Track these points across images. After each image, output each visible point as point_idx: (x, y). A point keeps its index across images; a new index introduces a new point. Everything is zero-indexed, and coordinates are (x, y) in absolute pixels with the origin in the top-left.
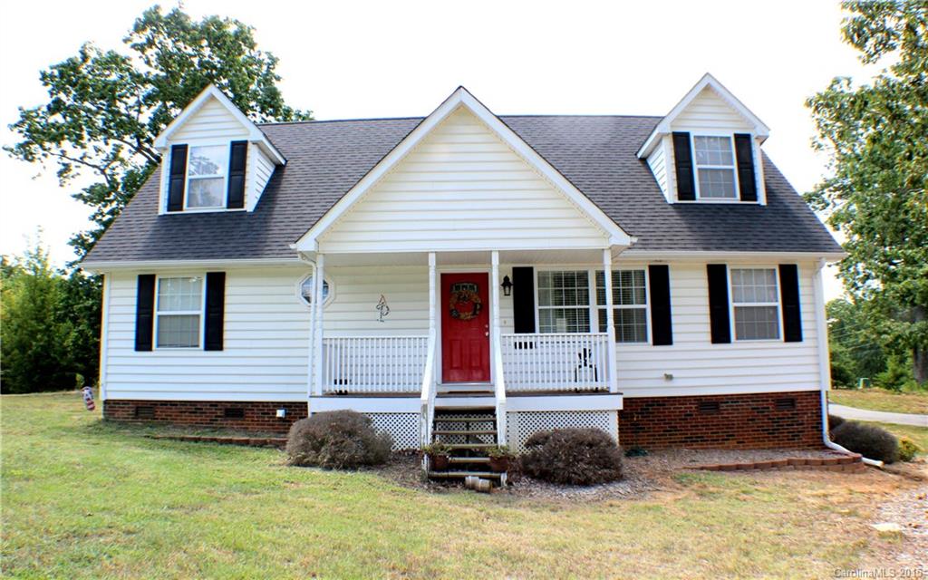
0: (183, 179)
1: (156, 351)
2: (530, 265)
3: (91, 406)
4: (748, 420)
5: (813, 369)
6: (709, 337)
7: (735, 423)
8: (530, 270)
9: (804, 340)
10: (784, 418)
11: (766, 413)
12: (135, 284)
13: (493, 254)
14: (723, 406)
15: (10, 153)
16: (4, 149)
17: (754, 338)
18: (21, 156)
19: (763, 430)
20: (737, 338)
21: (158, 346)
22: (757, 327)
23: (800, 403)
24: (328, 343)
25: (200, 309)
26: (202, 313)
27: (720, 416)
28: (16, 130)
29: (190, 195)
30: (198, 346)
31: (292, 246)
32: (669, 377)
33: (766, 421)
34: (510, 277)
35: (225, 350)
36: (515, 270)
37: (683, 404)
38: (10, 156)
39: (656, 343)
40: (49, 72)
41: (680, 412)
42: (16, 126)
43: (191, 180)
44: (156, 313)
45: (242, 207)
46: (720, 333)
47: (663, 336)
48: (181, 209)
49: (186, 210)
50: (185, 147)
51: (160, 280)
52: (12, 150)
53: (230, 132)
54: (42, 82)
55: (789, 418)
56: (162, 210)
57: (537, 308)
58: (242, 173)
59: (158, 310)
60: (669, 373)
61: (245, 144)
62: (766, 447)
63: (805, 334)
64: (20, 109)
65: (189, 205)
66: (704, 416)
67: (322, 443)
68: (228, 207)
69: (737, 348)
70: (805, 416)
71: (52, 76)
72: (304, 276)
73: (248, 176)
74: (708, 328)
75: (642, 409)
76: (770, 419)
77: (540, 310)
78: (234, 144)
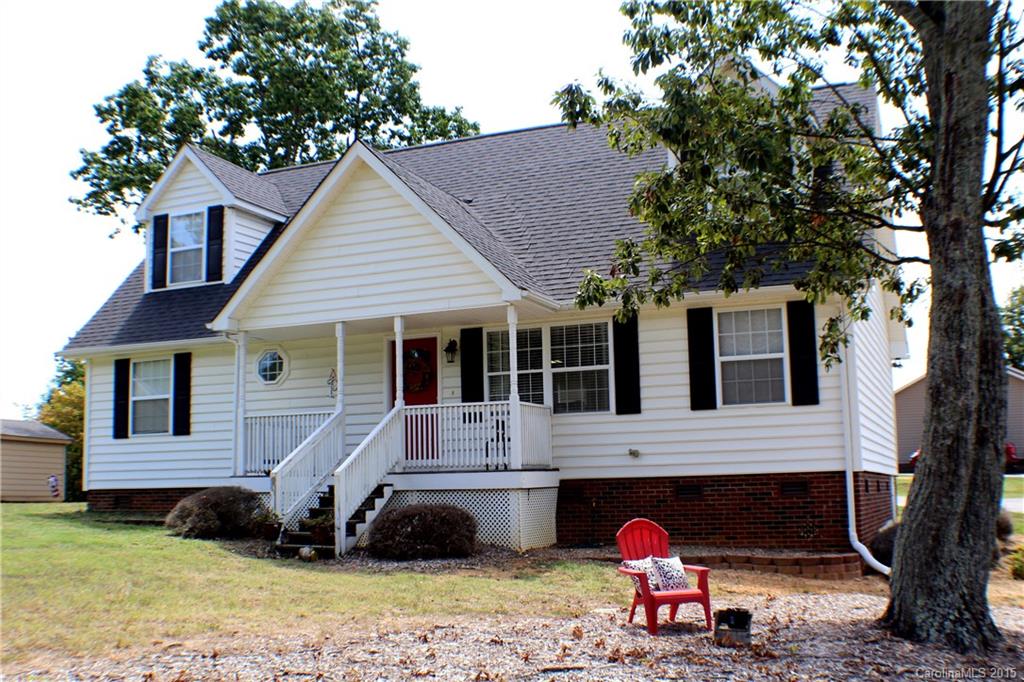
0: (166, 252)
1: (133, 439)
2: (480, 326)
3: (56, 493)
4: (741, 509)
5: (835, 442)
6: (687, 402)
7: (724, 512)
8: (479, 331)
9: (821, 402)
10: (792, 508)
11: (766, 501)
12: (111, 370)
13: (396, 319)
14: (708, 491)
15: (77, 206)
16: (71, 201)
17: (750, 401)
18: (92, 209)
19: (761, 523)
20: (724, 403)
21: (134, 432)
22: (754, 386)
23: (815, 488)
24: (249, 421)
25: (168, 393)
26: (170, 396)
27: (703, 503)
28: (81, 178)
29: (172, 269)
30: (167, 431)
31: (209, 326)
32: (634, 454)
33: (766, 511)
34: (458, 340)
35: (192, 435)
36: (463, 332)
37: (655, 487)
38: (79, 210)
39: (620, 411)
40: (105, 105)
41: (651, 497)
42: (79, 173)
43: (173, 254)
44: (131, 399)
45: (220, 279)
46: (702, 397)
47: (630, 403)
48: (164, 286)
49: (170, 286)
50: (166, 217)
51: (135, 364)
52: (79, 202)
53: (206, 197)
54: (100, 119)
55: (799, 508)
56: (148, 289)
57: (486, 375)
58: (218, 241)
59: (134, 395)
60: (634, 448)
61: (220, 209)
62: (767, 545)
63: (823, 395)
64: (82, 152)
65: (172, 282)
66: (683, 503)
67: (189, 515)
68: (208, 280)
69: (725, 417)
70: (825, 506)
71: (110, 111)
72: (260, 353)
73: (225, 246)
74: (686, 391)
75: (604, 493)
76: (773, 508)
77: (490, 377)
78: (211, 210)
